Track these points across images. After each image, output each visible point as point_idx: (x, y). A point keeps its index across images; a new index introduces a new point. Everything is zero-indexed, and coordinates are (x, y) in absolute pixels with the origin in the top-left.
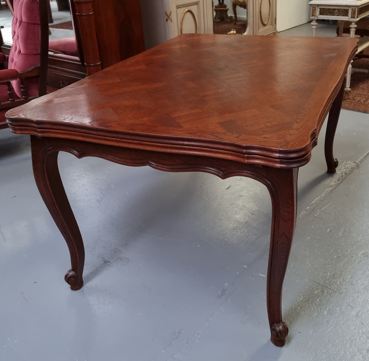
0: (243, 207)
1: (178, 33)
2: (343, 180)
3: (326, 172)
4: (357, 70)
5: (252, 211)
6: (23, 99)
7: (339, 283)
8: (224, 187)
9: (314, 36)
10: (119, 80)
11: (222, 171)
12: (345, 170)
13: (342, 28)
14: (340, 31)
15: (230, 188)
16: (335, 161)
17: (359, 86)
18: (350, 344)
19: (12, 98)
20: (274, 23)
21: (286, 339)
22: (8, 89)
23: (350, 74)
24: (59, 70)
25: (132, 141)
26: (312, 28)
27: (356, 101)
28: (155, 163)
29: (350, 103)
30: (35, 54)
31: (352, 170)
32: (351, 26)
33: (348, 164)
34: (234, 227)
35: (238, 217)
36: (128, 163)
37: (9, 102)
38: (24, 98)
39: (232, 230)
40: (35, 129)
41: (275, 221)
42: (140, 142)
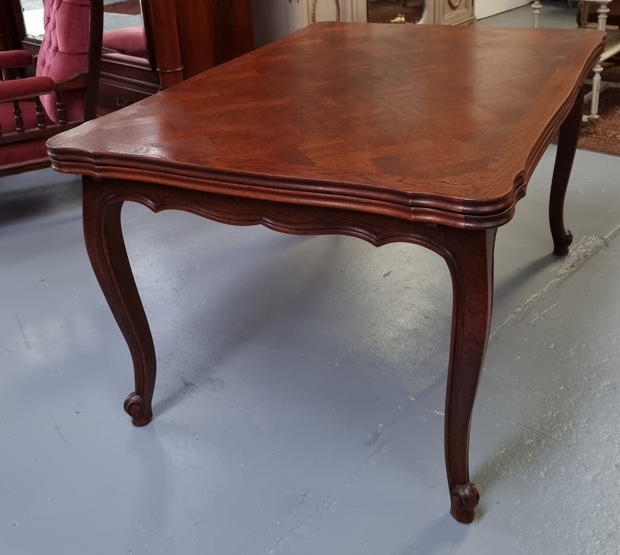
0: (410, 306)
1: (309, 21)
2: (580, 266)
3: (552, 253)
4: (613, 85)
5: (425, 312)
6: (59, 125)
7: (566, 429)
8: (379, 273)
9: (536, 27)
10: (217, 94)
11: (375, 233)
12: (584, 250)
13: (586, 14)
14: (582, 19)
15: (390, 275)
16: (567, 234)
17: (614, 112)
18: (580, 524)
19: (43, 123)
20: (471, 4)
21: (475, 510)
22: (37, 108)
23: (597, 90)
24: (115, 79)
25: (238, 185)
26: (534, 14)
27: (608, 136)
28: (272, 221)
29: (598, 139)
30: (80, 53)
31: (597, 250)
32: (599, 11)
33: (590, 240)
34: (394, 337)
35: (402, 321)
36: (231, 221)
37: (38, 129)
38: (61, 123)
39: (392, 341)
40: (92, 165)
41: (458, 314)
42: (251, 186)
